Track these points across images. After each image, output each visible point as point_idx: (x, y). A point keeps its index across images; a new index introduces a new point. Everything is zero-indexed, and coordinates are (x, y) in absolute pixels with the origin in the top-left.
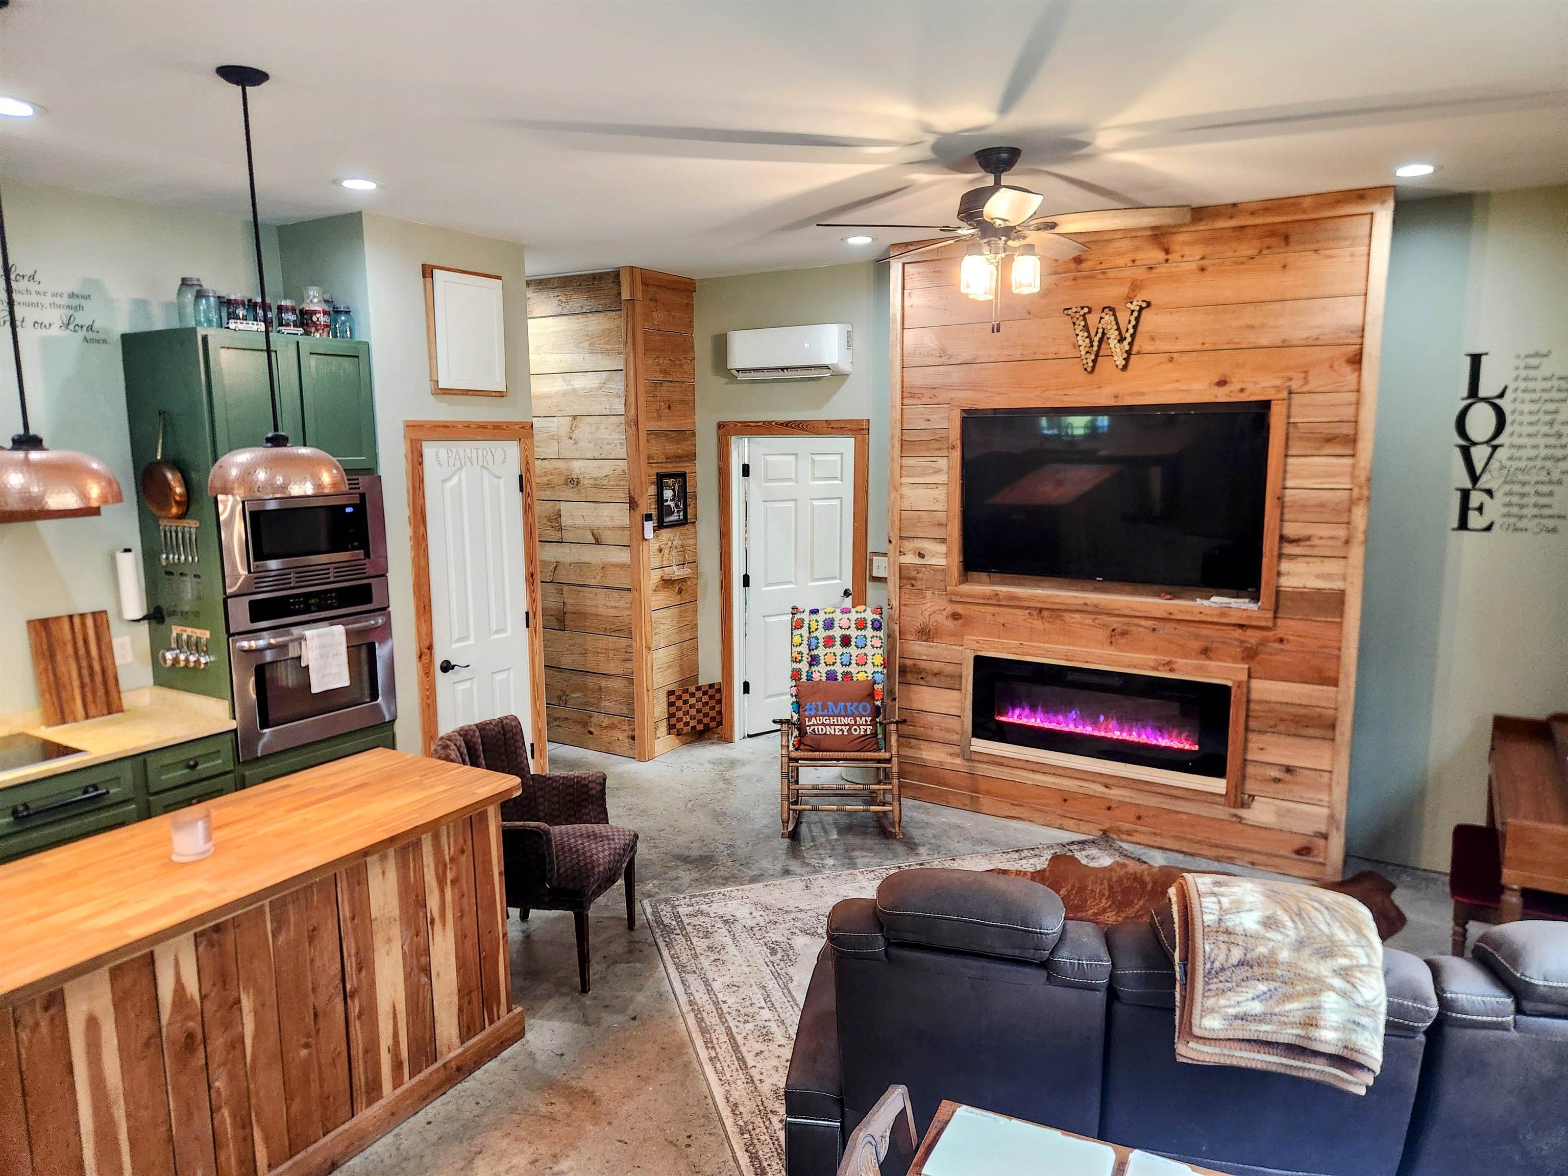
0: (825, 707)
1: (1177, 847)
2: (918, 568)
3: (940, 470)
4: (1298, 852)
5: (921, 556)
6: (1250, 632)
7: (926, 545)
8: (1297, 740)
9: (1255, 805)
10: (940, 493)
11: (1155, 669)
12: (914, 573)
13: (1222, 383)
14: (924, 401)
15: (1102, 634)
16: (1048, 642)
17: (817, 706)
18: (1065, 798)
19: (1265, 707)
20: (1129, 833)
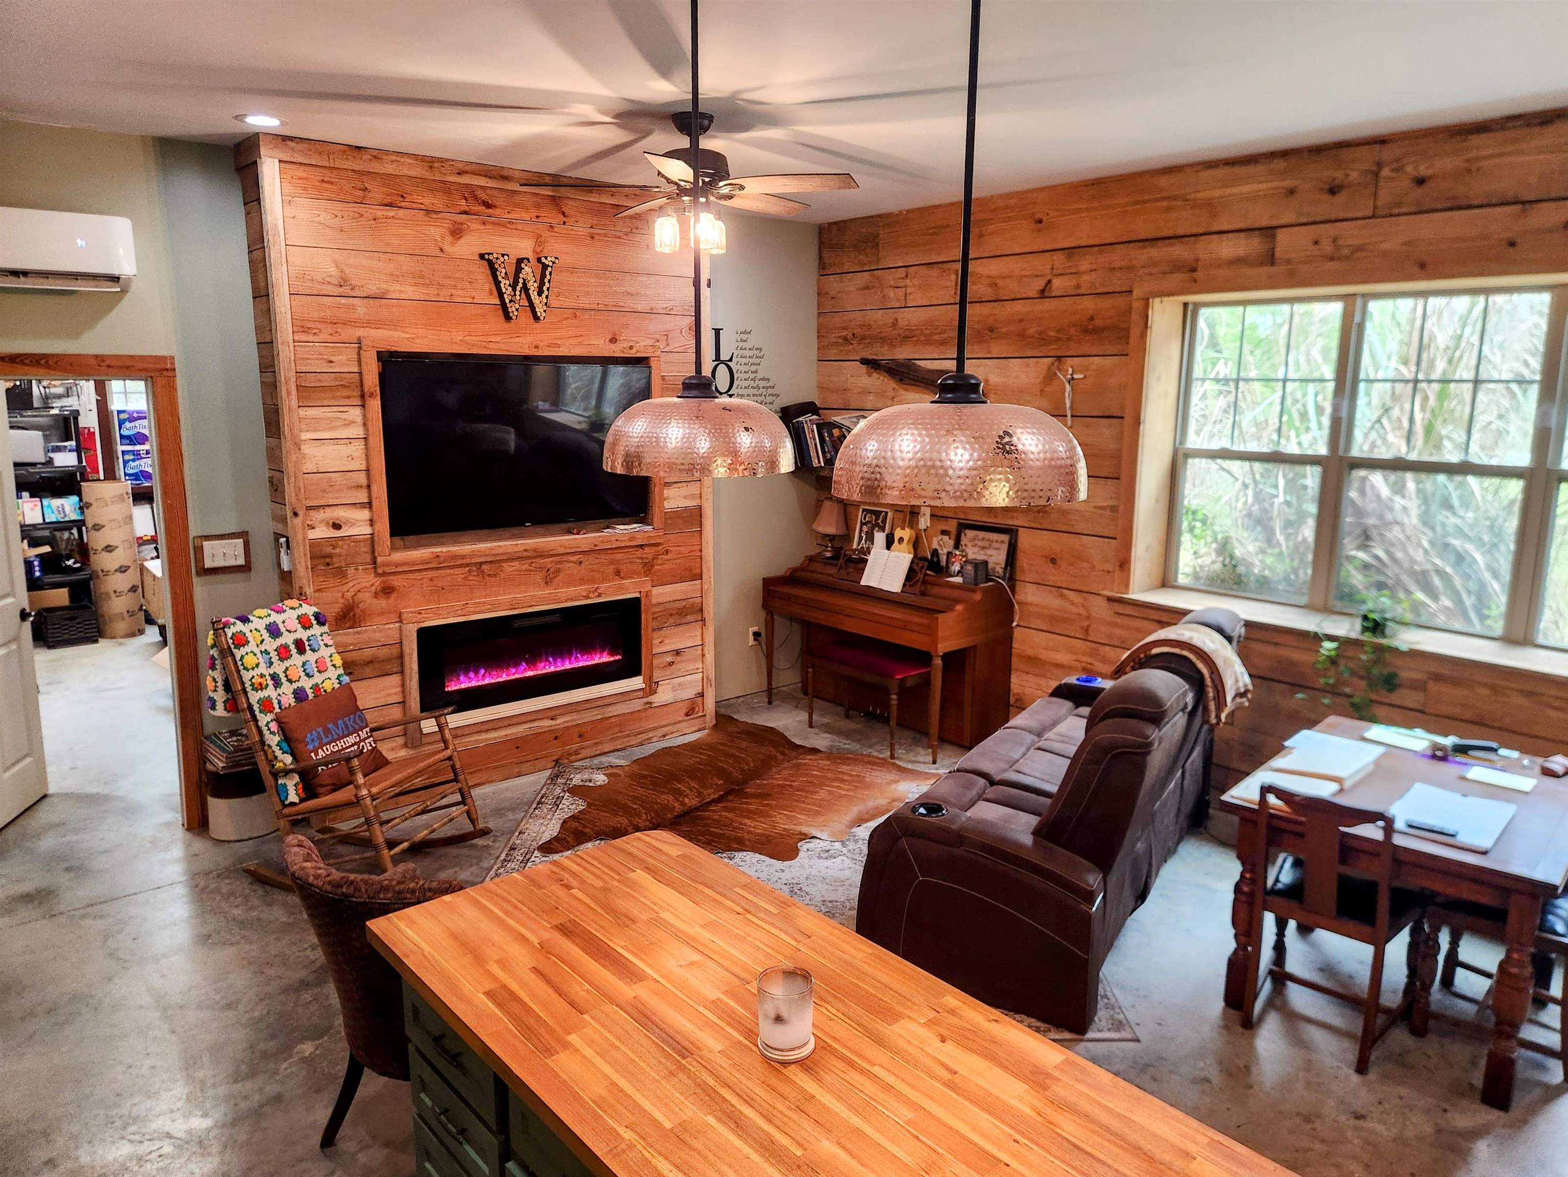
0: (327, 732)
1: (612, 748)
2: (333, 542)
3: (353, 422)
4: (687, 715)
5: (337, 526)
6: (647, 550)
7: (341, 514)
8: (681, 628)
9: (660, 689)
10: (357, 449)
11: (587, 597)
12: (329, 550)
13: (613, 340)
14: (322, 337)
15: (538, 577)
16: (490, 596)
17: (318, 733)
18: (517, 744)
19: (661, 608)
20: (577, 753)
